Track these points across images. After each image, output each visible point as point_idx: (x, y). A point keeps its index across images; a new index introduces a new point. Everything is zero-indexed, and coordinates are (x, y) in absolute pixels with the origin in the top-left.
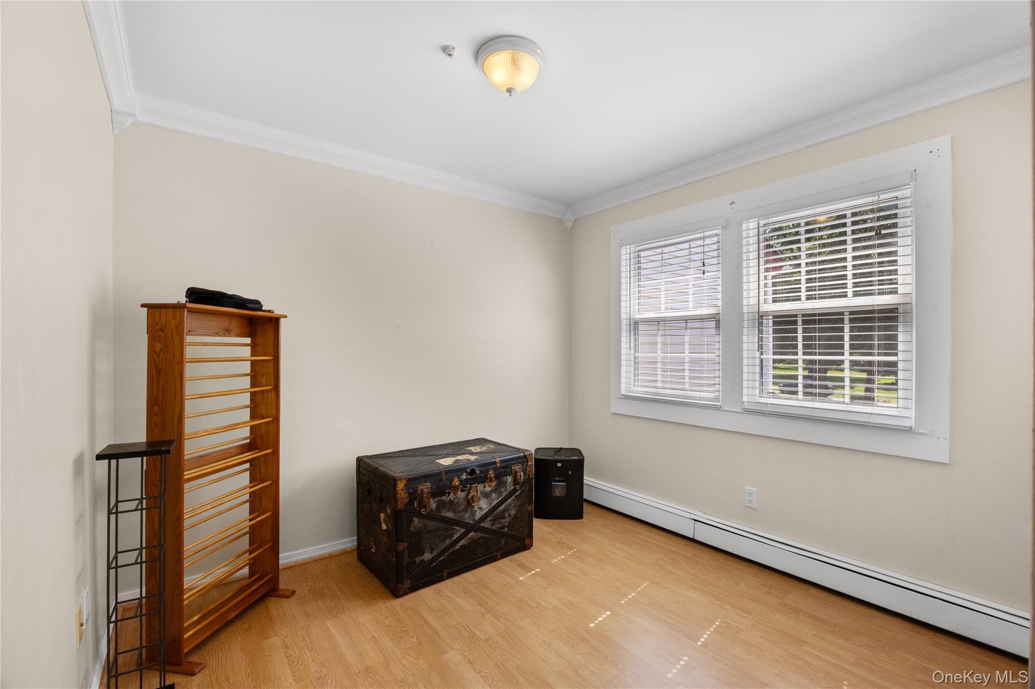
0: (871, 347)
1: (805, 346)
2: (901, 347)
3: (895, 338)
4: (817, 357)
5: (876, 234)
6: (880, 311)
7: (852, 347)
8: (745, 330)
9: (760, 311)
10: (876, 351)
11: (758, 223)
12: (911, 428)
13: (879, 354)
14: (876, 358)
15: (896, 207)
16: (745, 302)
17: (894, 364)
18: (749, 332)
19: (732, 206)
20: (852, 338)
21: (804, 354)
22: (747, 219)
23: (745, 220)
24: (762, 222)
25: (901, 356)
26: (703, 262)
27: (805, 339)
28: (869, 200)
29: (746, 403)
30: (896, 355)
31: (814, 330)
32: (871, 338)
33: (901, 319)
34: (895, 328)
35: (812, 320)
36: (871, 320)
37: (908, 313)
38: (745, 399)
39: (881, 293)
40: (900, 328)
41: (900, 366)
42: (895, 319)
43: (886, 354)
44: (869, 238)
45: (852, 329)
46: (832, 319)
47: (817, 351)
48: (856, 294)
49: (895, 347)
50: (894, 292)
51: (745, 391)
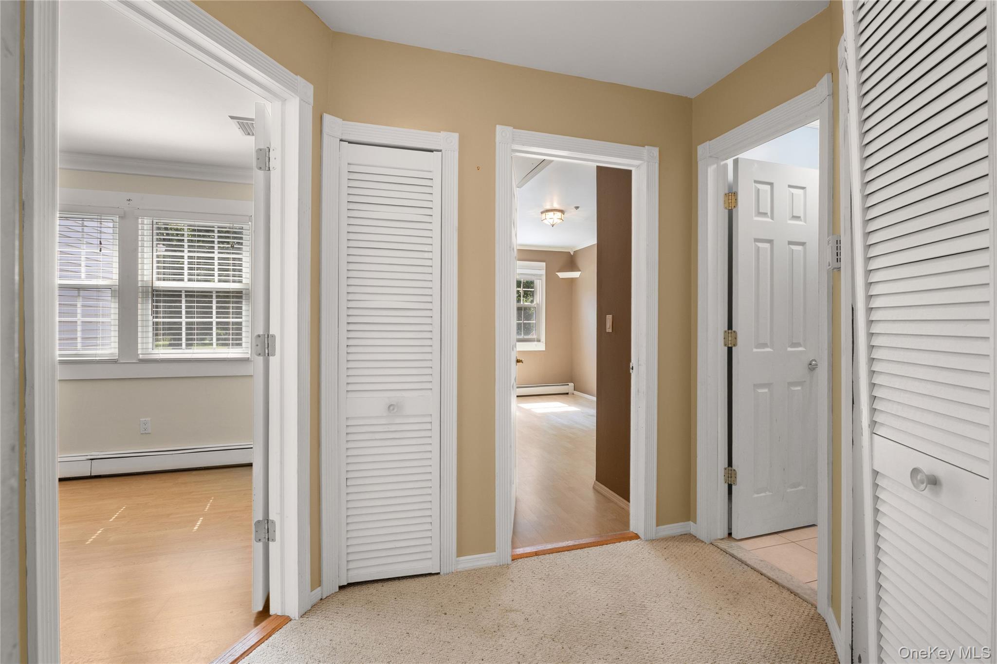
0: (228, 313)
1: (187, 312)
2: (244, 313)
3: (241, 308)
4: (196, 320)
5: (231, 247)
6: (233, 292)
7: (217, 313)
8: (140, 300)
9: (153, 286)
10: (231, 316)
11: (153, 221)
12: (249, 358)
13: (233, 318)
14: (231, 320)
15: (241, 233)
16: (140, 278)
17: (240, 323)
18: (143, 301)
19: (129, 202)
20: (217, 308)
21: (187, 317)
22: (143, 216)
23: (141, 216)
24: (155, 221)
25: (244, 318)
26: (100, 241)
27: (187, 307)
28: (228, 225)
29: (141, 355)
30: (241, 318)
31: (193, 302)
32: (228, 308)
33: (244, 298)
34: (241, 302)
35: (192, 295)
36: (228, 297)
37: (247, 294)
38: (140, 352)
39: (234, 281)
40: (244, 303)
41: (244, 324)
42: (241, 297)
43: (237, 318)
44: (227, 248)
45: (218, 302)
46: (206, 295)
47: (196, 315)
48: (220, 281)
49: (241, 313)
50: (240, 282)
51: (140, 346)
